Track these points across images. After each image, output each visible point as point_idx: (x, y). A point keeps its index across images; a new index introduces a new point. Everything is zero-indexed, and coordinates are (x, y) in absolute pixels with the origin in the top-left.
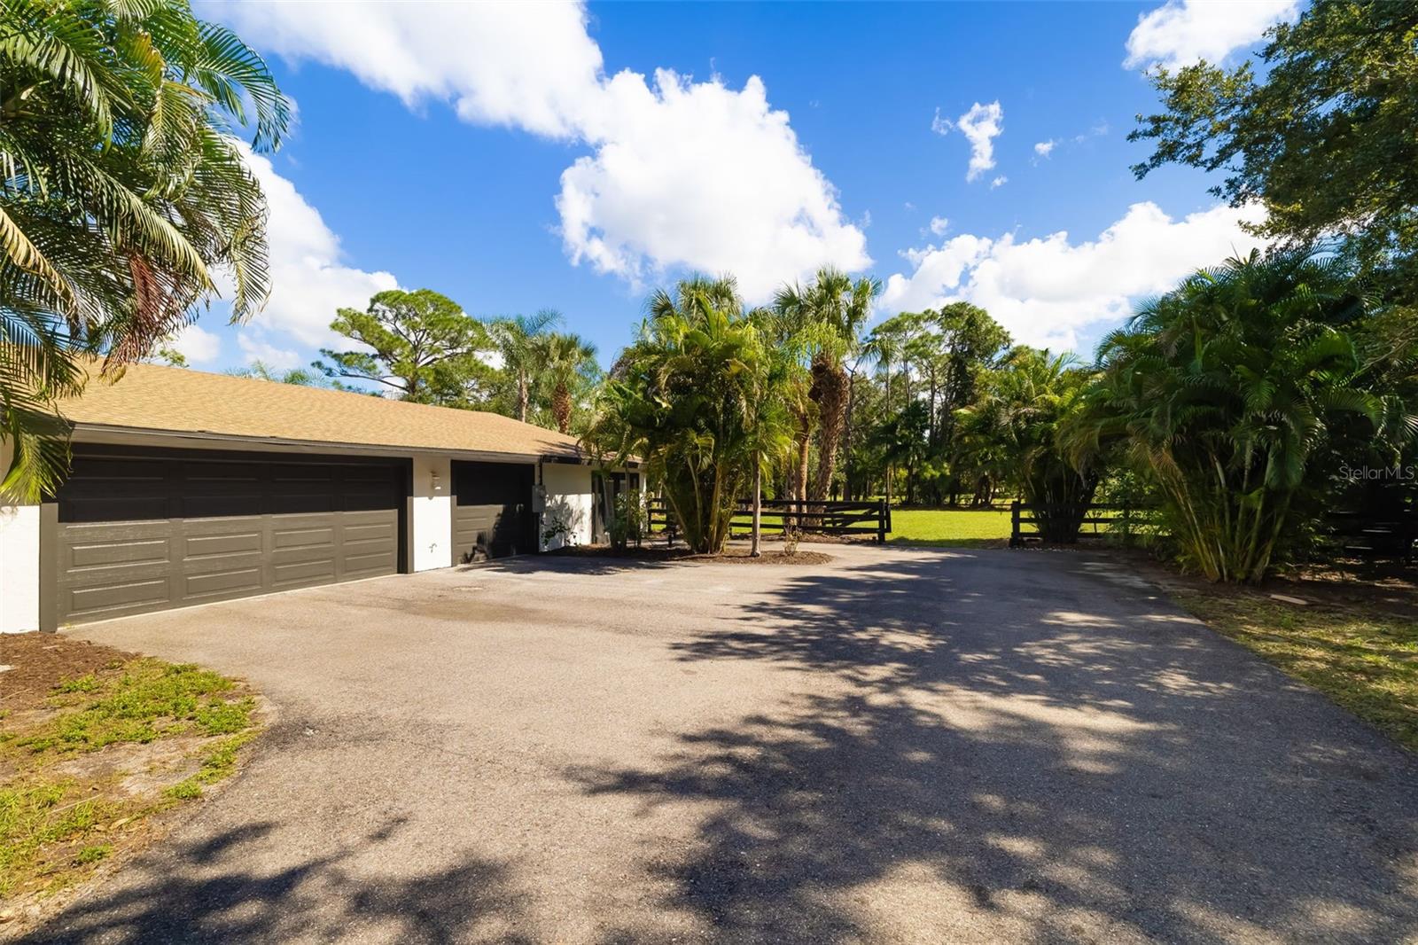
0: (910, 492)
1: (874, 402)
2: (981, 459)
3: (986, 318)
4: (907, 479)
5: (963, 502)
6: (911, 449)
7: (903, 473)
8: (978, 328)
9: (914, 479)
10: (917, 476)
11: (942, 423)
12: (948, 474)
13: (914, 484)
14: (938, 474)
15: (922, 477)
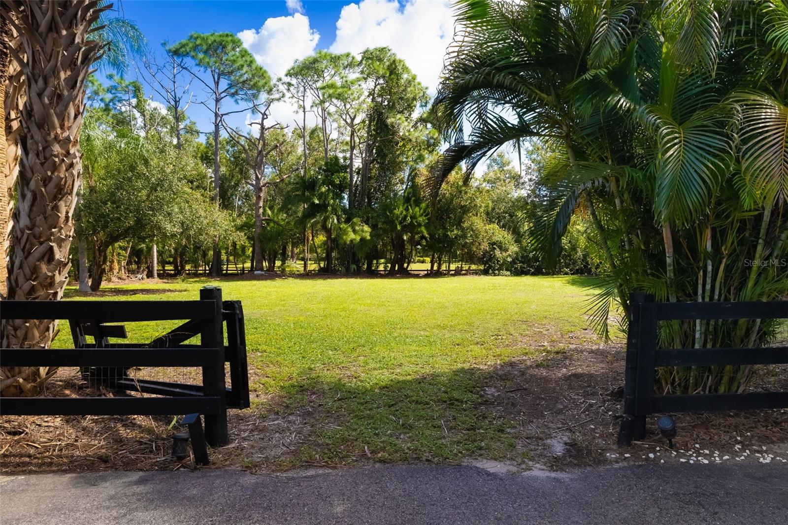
0: (328, 258)
1: (292, 159)
2: (400, 223)
3: (405, 69)
4: (325, 243)
5: (381, 268)
6: (329, 208)
7: (321, 238)
8: (399, 77)
9: (333, 243)
10: (334, 241)
11: (362, 181)
12: (369, 238)
13: (332, 250)
14: (358, 238)
15: (341, 242)
